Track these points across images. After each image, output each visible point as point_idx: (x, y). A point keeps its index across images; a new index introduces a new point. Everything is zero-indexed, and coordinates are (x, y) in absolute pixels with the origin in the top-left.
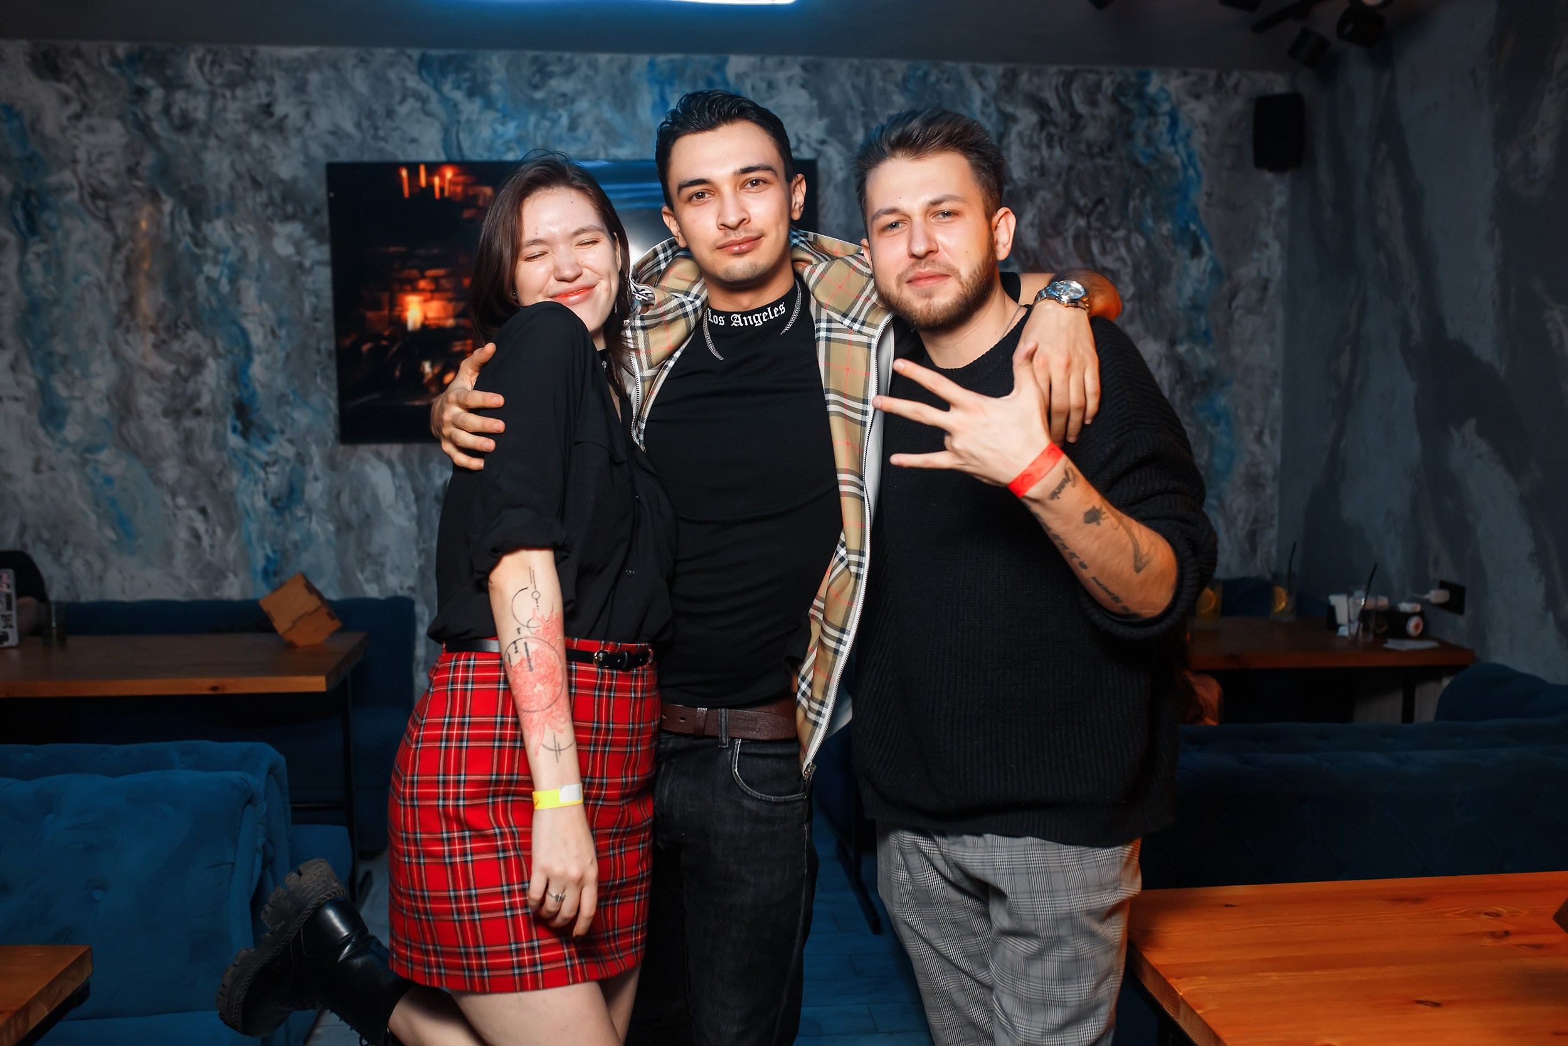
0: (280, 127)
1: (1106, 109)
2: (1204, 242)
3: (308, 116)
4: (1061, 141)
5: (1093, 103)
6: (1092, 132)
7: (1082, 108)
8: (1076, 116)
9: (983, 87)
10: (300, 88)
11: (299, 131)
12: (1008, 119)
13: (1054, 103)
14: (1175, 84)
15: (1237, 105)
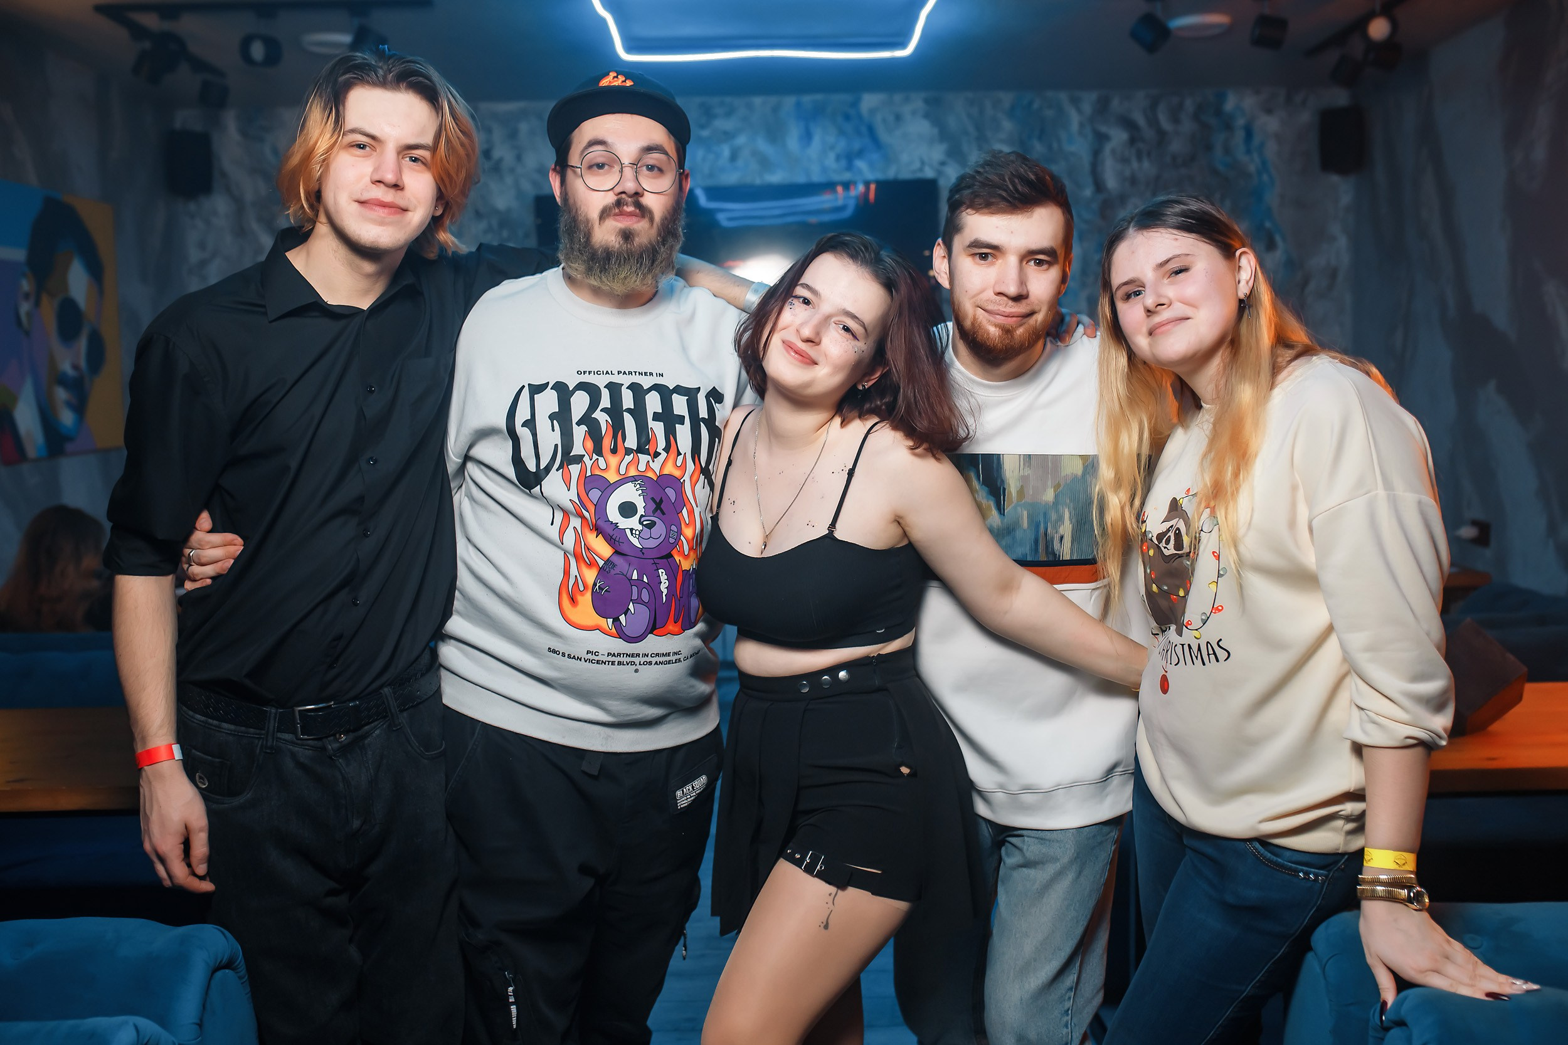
0: (497, 169)
1: (1188, 126)
2: (1278, 238)
3: (519, 158)
4: (1149, 154)
5: (1175, 120)
6: (1176, 146)
7: (1166, 124)
8: (1162, 135)
9: (1079, 111)
10: (513, 135)
11: (512, 170)
12: (1101, 138)
13: (1141, 120)
14: (1249, 102)
15: (1306, 117)
